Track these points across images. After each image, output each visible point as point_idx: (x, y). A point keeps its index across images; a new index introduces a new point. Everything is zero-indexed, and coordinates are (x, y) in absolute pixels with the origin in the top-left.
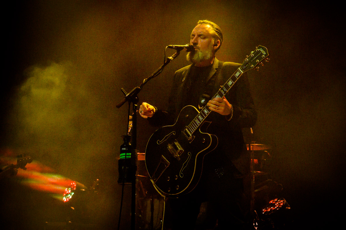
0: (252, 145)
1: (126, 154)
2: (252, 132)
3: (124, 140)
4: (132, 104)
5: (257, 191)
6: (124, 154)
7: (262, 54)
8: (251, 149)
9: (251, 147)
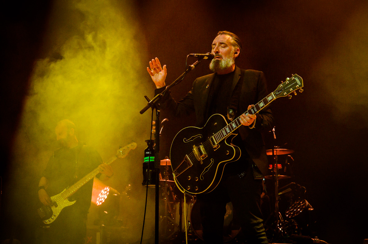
0: (276, 150)
1: (150, 158)
2: (275, 138)
3: (148, 144)
4: (155, 110)
5: (280, 194)
6: (148, 158)
7: (297, 84)
8: (275, 154)
9: (275, 151)
